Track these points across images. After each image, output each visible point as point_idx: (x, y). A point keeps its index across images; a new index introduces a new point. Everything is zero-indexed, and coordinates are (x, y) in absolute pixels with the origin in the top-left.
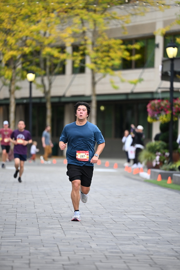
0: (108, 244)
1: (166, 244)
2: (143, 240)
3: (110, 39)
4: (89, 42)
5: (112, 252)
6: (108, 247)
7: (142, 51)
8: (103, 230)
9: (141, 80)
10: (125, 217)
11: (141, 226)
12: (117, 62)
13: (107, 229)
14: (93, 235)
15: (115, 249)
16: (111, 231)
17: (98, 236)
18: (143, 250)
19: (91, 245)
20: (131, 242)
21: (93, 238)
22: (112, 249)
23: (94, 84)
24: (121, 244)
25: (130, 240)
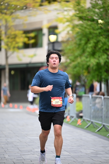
0: (15, 155)
1: (51, 153)
2: (37, 152)
3: (16, 30)
4: (3, 32)
5: (18, 160)
6: (15, 157)
7: (35, 38)
8: (13, 147)
9: (35, 55)
10: (26, 138)
11: (36, 143)
12: (21, 45)
13: (15, 146)
14: (6, 150)
15: (20, 158)
16: (18, 147)
17: (10, 150)
18: (37, 158)
19: (5, 156)
20: (29, 153)
21: (6, 152)
22: (18, 158)
23: (7, 58)
24: (24, 155)
25: (29, 152)
